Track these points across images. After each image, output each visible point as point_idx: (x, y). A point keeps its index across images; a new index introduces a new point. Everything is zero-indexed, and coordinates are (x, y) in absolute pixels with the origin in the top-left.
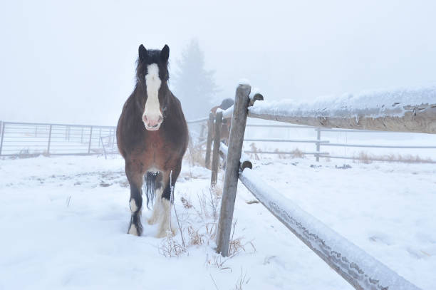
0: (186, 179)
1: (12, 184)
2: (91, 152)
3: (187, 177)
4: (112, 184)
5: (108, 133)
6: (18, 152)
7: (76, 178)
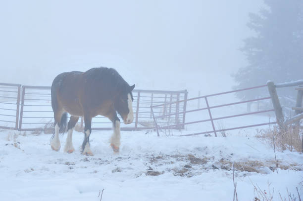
0: (271, 168)
1: (32, 170)
2: (139, 126)
3: (274, 165)
4: (163, 172)
5: (163, 100)
6: (43, 126)
7: (116, 162)
